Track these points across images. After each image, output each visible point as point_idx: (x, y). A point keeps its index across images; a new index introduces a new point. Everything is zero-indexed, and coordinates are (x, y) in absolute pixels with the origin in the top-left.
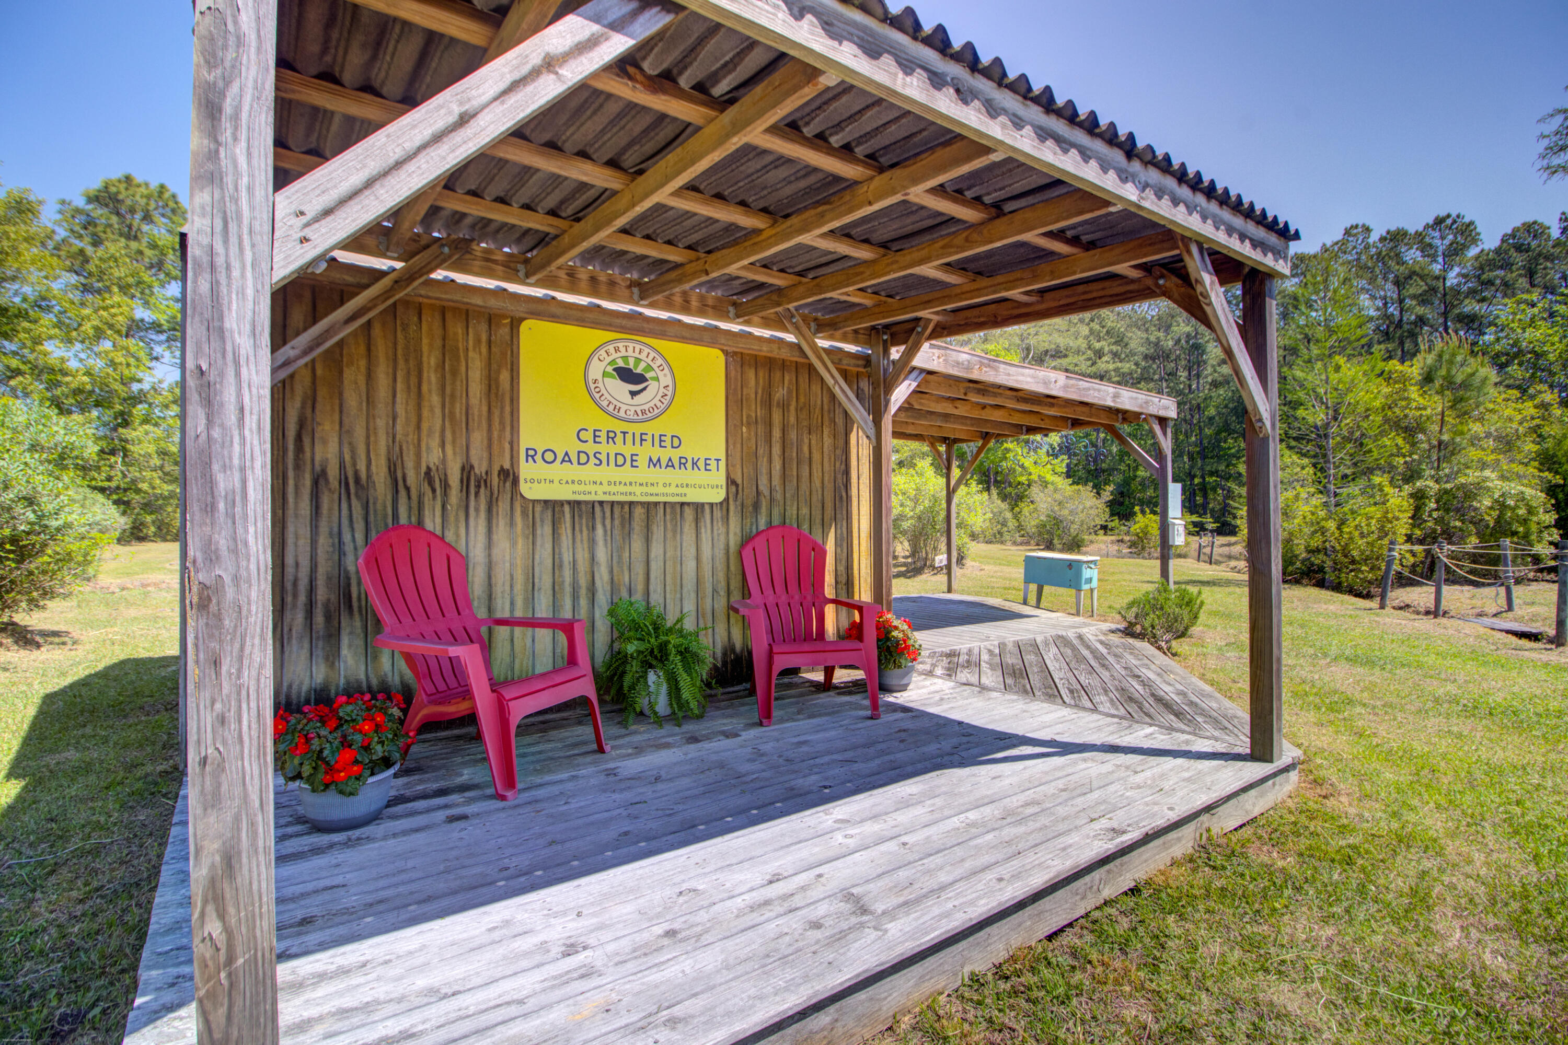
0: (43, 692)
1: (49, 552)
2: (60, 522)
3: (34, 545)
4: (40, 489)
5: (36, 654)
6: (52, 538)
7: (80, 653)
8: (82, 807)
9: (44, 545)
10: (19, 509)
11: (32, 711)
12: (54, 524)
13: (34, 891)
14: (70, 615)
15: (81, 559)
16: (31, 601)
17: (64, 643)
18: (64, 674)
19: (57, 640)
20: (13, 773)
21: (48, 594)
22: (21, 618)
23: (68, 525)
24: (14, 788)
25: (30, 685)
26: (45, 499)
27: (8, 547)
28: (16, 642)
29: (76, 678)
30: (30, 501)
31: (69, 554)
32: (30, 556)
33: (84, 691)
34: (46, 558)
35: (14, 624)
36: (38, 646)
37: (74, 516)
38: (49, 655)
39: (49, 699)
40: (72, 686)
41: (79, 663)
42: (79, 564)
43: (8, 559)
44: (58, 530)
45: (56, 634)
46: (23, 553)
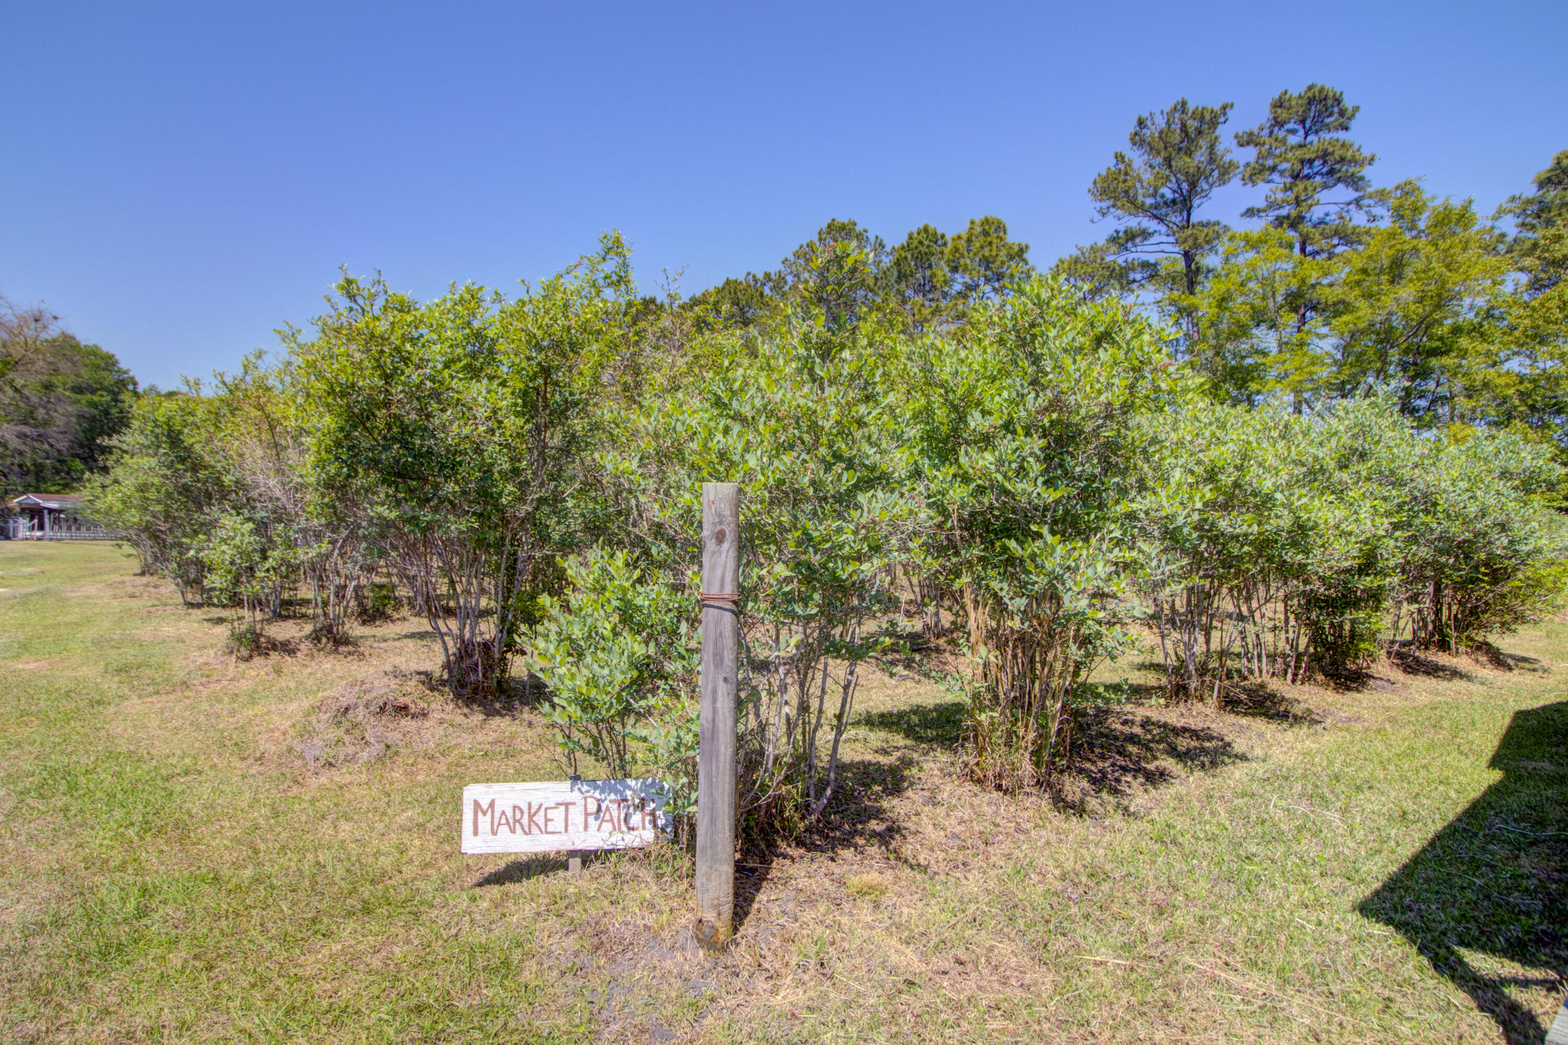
0: (1517, 708)
1: (1520, 575)
2: (1530, 547)
3: (1506, 569)
4: (1512, 516)
5: (1508, 675)
6: (1523, 562)
7: (1550, 681)
8: (1558, 808)
9: (1515, 569)
10: (1494, 534)
11: (1507, 721)
12: (1524, 548)
13: (1519, 850)
14: (1539, 645)
15: (1550, 585)
16: (1503, 624)
17: (1534, 670)
18: (1537, 698)
19: (1527, 665)
20: (1494, 763)
21: (1520, 618)
22: (1494, 639)
23: (1539, 551)
24: (1496, 776)
25: (1506, 701)
26: (1517, 525)
27: (1483, 569)
28: (1490, 662)
29: (1548, 703)
30: (1503, 527)
31: (1538, 581)
32: (1503, 580)
33: (1556, 716)
34: (1517, 583)
35: (1487, 644)
36: (1510, 669)
37: (1543, 541)
38: (1521, 679)
39: (1521, 716)
40: (1544, 708)
41: (1551, 691)
42: (1548, 590)
43: (1483, 581)
44: (1528, 554)
45: (1525, 660)
46: (1497, 575)
